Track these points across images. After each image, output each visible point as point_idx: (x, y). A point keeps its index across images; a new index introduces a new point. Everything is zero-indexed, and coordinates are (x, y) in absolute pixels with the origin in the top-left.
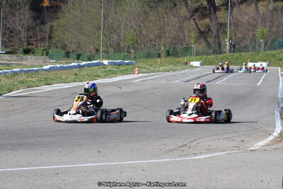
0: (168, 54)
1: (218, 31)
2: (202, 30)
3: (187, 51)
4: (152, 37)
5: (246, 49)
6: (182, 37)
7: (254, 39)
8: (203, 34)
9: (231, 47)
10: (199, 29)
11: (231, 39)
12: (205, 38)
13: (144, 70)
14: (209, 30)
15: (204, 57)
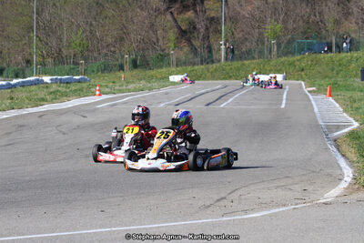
0: (135, 65)
1: (207, 29)
2: (183, 28)
3: (163, 60)
4: (110, 40)
5: (248, 55)
6: (155, 40)
7: (261, 40)
8: (185, 34)
9: (226, 53)
10: (179, 28)
11: (226, 41)
12: (189, 41)
13: (107, 90)
14: (195, 28)
15: (189, 68)
